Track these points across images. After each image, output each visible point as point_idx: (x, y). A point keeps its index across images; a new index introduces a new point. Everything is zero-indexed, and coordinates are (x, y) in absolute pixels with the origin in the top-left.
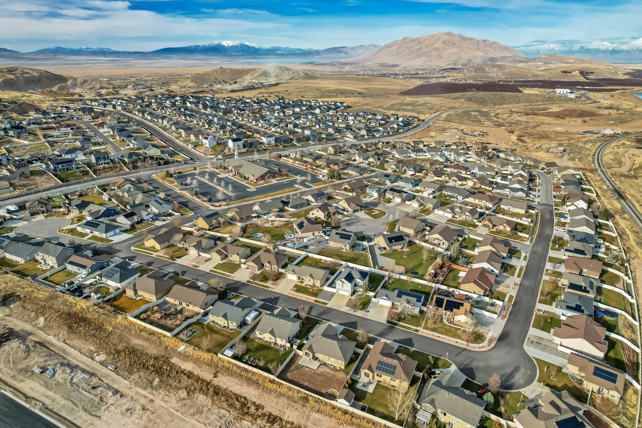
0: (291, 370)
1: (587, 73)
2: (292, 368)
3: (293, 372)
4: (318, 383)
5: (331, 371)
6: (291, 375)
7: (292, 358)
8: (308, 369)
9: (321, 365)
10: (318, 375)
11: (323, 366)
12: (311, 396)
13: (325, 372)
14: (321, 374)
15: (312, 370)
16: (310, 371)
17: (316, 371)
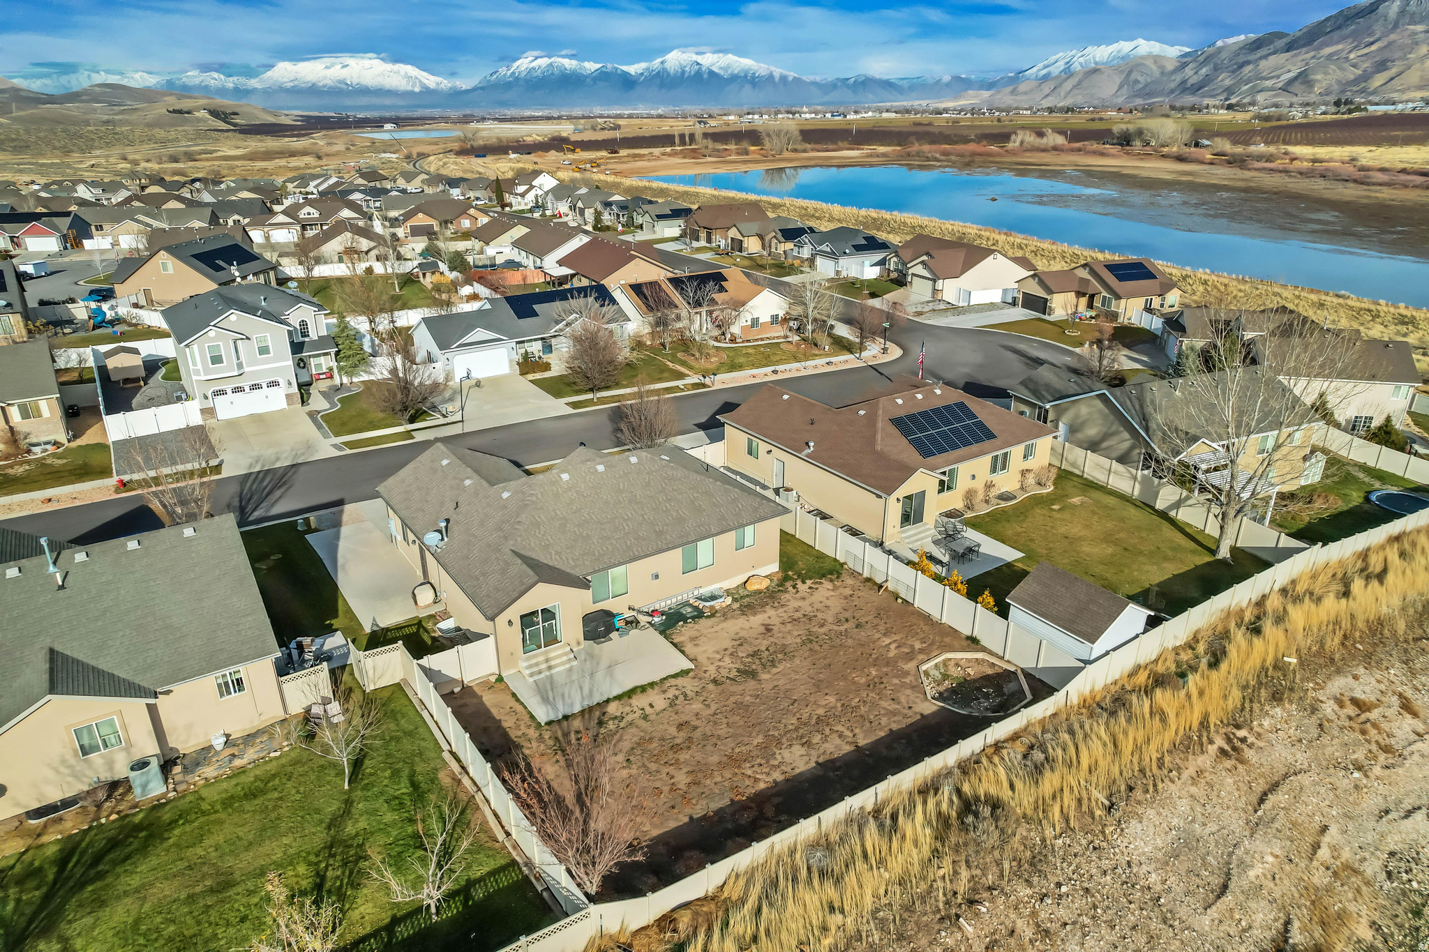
1: (225, 114)
8: (656, 701)
10: (748, 674)
13: (743, 642)
14: (749, 660)
15: (680, 681)
16: (681, 698)
17: (708, 673)
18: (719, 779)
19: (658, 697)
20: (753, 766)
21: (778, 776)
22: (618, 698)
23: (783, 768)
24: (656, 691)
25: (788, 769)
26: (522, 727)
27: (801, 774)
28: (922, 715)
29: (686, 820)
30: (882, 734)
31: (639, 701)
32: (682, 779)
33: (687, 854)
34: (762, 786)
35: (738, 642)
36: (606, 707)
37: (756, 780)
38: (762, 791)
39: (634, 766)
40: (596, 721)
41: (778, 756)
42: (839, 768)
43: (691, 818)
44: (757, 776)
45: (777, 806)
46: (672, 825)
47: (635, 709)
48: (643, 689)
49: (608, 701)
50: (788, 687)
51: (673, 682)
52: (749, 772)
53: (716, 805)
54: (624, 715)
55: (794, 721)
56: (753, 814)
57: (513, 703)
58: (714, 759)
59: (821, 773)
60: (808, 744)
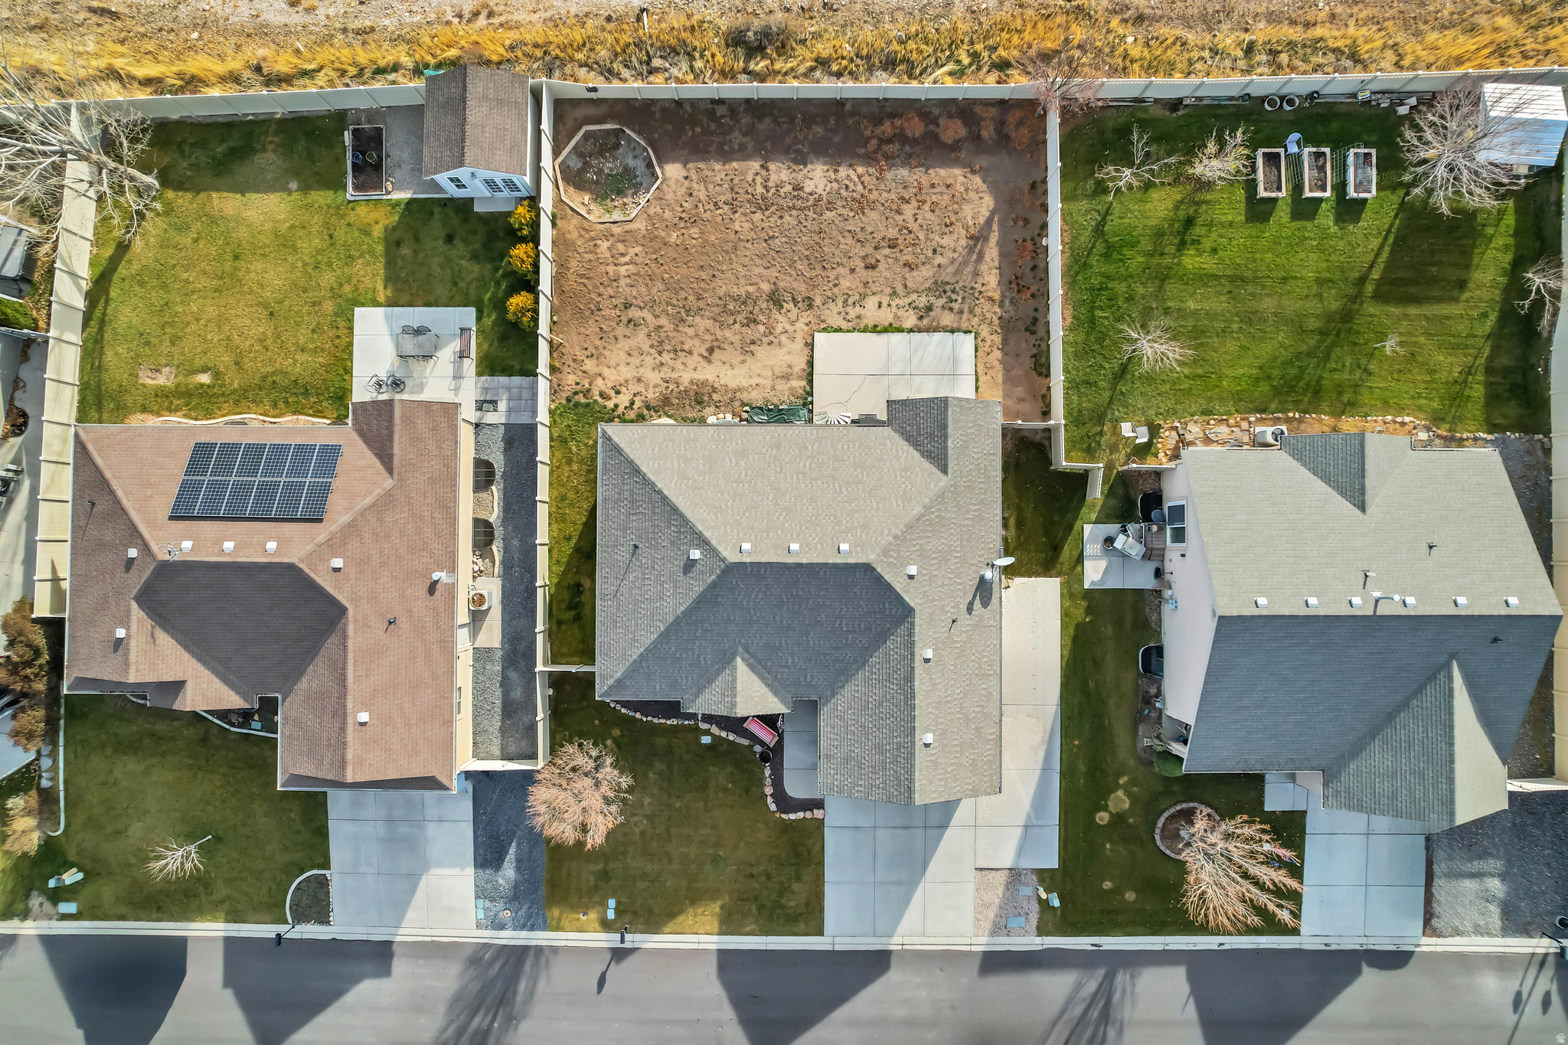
0: (992, 253)
2: (991, 280)
3: (956, 241)
4: (740, 224)
5: (708, 373)
6: (959, 200)
7: (1042, 368)
8: (871, 312)
9: (806, 400)
10: (775, 299)
11: (784, 394)
12: (727, 74)
13: (748, 348)
14: (761, 318)
15: (839, 322)
16: (850, 301)
17: (807, 321)
18: (885, 194)
19: (869, 314)
20: (853, 191)
21: (843, 172)
22: (900, 330)
23: (833, 177)
24: (865, 321)
25: (831, 174)
26: (989, 343)
27: (825, 163)
28: (685, 166)
29: (931, 171)
30: (735, 164)
31: (885, 317)
32: (908, 210)
33: (950, 141)
34: (860, 170)
35: (753, 348)
36: (916, 326)
37: (859, 177)
38: (864, 165)
39: (934, 243)
40: (931, 313)
41: (828, 189)
42: (797, 151)
43: (927, 170)
44: (857, 180)
45: (865, 146)
46: (942, 172)
47: (894, 309)
48: (875, 329)
49: (911, 331)
50: (758, 261)
51: (844, 325)
52: (860, 187)
53: (904, 172)
54: (907, 308)
55: (787, 217)
56: (885, 148)
57: (982, 379)
58: (873, 215)
59: (812, 155)
60: (798, 188)
